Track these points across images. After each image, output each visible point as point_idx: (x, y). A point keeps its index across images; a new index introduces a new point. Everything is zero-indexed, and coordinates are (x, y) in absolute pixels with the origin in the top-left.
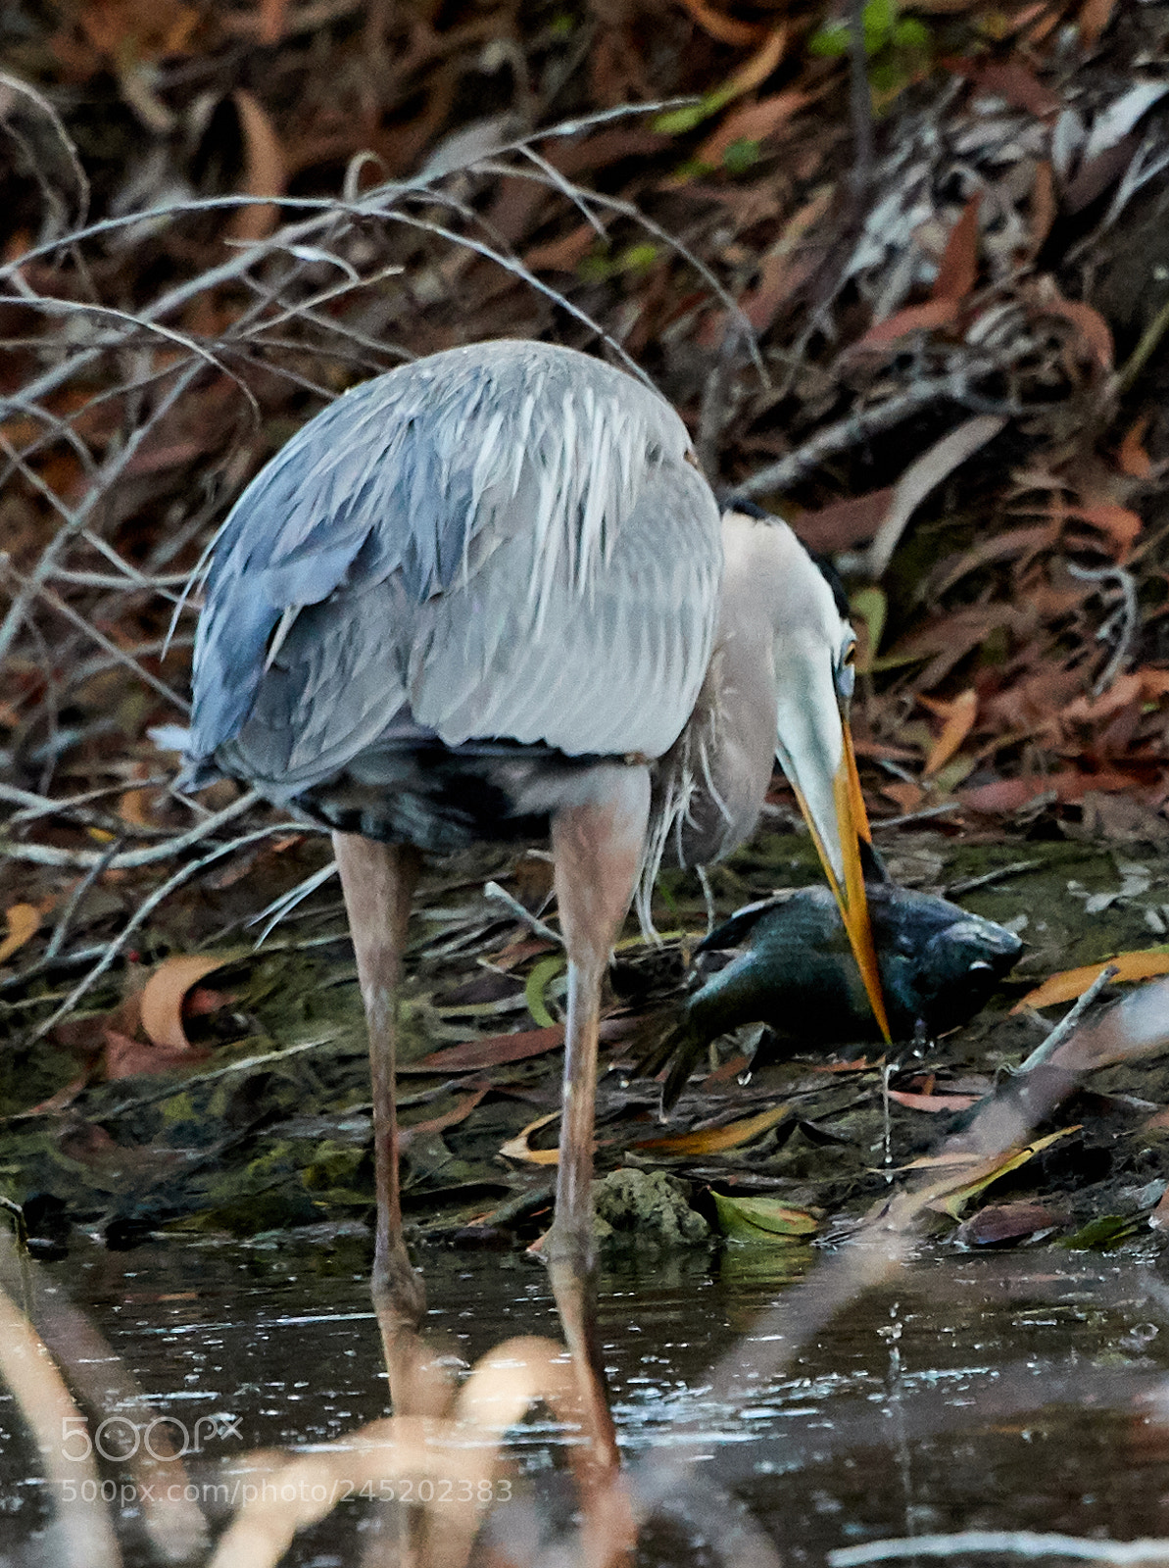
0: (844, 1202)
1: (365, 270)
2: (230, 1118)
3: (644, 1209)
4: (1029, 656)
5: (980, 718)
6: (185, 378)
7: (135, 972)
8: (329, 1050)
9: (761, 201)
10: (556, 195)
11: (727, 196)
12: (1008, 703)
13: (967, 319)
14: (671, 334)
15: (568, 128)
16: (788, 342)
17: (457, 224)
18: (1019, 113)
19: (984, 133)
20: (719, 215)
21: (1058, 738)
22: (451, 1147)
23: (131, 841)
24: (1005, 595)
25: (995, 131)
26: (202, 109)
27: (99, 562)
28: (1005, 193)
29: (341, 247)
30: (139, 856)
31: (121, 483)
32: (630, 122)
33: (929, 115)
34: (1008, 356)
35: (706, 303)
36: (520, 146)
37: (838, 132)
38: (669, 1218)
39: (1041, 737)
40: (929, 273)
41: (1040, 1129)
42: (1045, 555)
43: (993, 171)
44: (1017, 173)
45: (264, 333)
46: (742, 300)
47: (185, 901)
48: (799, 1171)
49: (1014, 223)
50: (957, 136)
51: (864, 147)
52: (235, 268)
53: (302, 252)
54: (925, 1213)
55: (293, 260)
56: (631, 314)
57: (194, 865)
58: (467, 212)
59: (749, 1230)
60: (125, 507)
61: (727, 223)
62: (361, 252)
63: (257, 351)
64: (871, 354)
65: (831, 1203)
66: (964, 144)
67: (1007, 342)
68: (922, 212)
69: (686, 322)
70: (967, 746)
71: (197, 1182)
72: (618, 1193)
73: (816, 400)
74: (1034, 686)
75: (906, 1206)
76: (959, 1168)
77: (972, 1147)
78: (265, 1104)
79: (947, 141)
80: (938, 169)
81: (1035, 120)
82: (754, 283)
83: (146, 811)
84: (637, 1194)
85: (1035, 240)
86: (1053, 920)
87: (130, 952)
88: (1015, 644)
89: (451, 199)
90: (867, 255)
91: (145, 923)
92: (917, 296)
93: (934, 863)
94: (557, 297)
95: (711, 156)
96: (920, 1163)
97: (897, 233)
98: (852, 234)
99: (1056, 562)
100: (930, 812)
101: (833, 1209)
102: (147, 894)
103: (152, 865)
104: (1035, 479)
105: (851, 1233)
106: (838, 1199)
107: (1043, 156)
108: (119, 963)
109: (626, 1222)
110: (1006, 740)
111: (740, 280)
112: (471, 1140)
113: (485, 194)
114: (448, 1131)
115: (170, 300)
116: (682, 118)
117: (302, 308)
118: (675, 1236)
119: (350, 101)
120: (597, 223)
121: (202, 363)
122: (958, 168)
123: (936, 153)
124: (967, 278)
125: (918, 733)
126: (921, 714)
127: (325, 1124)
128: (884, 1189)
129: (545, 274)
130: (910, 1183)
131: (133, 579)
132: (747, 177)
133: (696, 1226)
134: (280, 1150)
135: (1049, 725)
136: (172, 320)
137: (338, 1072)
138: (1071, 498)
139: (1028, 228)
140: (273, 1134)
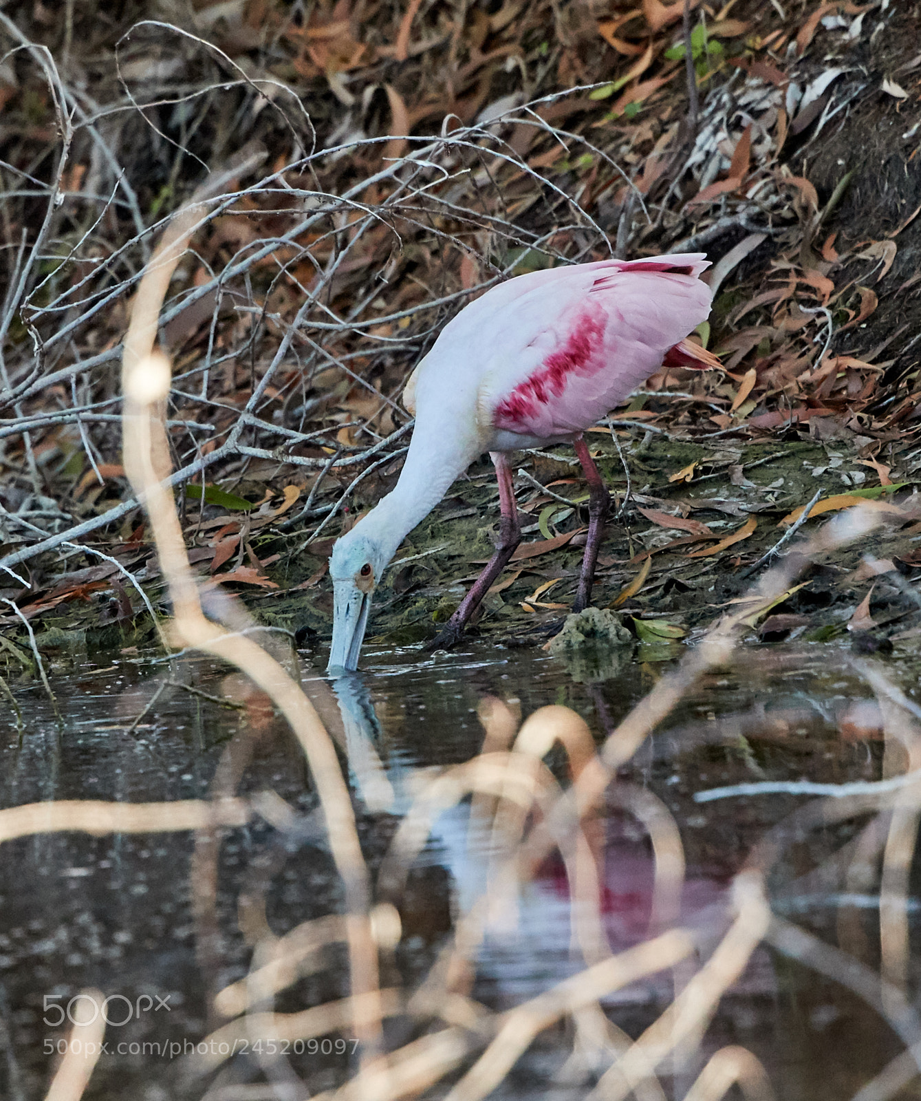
0: (698, 621)
1: (451, 170)
2: (396, 588)
3: (600, 627)
4: (780, 352)
5: (758, 382)
6: (365, 225)
7: (347, 517)
8: (444, 553)
9: (644, 131)
10: (543, 131)
11: (628, 129)
12: (771, 374)
13: (746, 187)
14: (601, 198)
15: (548, 98)
16: (658, 201)
17: (495, 146)
18: (769, 85)
19: (752, 94)
20: (624, 139)
21: (797, 392)
22: (504, 599)
23: (344, 453)
24: (768, 321)
25: (758, 95)
26: (369, 92)
27: (324, 317)
28: (764, 124)
29: (439, 159)
30: (348, 460)
31: (334, 277)
32: (578, 94)
33: (726, 86)
34: (767, 204)
35: (618, 181)
36: (525, 107)
37: (681, 96)
38: (613, 631)
39: (788, 390)
40: (727, 165)
41: (794, 583)
42: (789, 301)
43: (757, 114)
44: (769, 114)
45: (401, 203)
46: (634, 181)
47: (371, 482)
48: (674, 607)
49: (768, 138)
50: (739, 97)
51: (694, 104)
52: (388, 171)
53: (420, 162)
54: (738, 626)
55: (416, 166)
56: (582, 187)
57: (375, 464)
58: (501, 141)
59: (651, 636)
60: (337, 290)
61: (627, 143)
62: (448, 161)
63: (398, 211)
64: (700, 205)
65: (691, 622)
66: (742, 102)
67: (766, 197)
68: (722, 135)
69: (609, 191)
70: (751, 396)
71: (380, 619)
72: (587, 620)
73: (674, 229)
74: (784, 366)
75: (728, 622)
76: (754, 603)
77: (759, 593)
78: (414, 579)
79: (734, 100)
80: (729, 114)
81: (776, 88)
82: (641, 171)
83: (350, 438)
84: (596, 620)
85: (779, 148)
86: (796, 481)
87: (345, 508)
88: (774, 346)
89: (492, 134)
90: (696, 157)
91: (351, 494)
92: (721, 176)
93: (736, 454)
94: (547, 181)
95: (618, 110)
96: (734, 601)
97: (711, 145)
98: (689, 147)
99: (792, 304)
100: (735, 429)
101: (693, 624)
102: (353, 479)
103: (354, 464)
104: (782, 264)
105: (702, 636)
106: (694, 620)
107: (782, 106)
108: (339, 513)
109: (591, 634)
110: (770, 393)
111: (634, 170)
112: (514, 595)
113: (508, 133)
114: (503, 591)
115: (356, 189)
116: (605, 92)
117: (421, 190)
118: (615, 640)
119: (441, 88)
120: (564, 145)
121: (372, 218)
122: (739, 113)
123: (728, 105)
124: (747, 166)
125: (727, 390)
126: (729, 381)
127: (442, 590)
128: (718, 613)
129: (539, 170)
130: (730, 611)
131: (342, 325)
132: (637, 120)
133: (625, 635)
134: (421, 603)
135: (792, 384)
136: (357, 198)
137: (449, 564)
138: (799, 273)
139: (773, 141)
140: (417, 595)
